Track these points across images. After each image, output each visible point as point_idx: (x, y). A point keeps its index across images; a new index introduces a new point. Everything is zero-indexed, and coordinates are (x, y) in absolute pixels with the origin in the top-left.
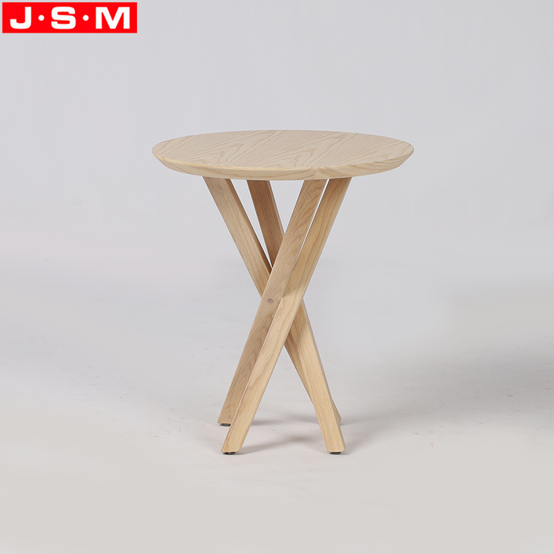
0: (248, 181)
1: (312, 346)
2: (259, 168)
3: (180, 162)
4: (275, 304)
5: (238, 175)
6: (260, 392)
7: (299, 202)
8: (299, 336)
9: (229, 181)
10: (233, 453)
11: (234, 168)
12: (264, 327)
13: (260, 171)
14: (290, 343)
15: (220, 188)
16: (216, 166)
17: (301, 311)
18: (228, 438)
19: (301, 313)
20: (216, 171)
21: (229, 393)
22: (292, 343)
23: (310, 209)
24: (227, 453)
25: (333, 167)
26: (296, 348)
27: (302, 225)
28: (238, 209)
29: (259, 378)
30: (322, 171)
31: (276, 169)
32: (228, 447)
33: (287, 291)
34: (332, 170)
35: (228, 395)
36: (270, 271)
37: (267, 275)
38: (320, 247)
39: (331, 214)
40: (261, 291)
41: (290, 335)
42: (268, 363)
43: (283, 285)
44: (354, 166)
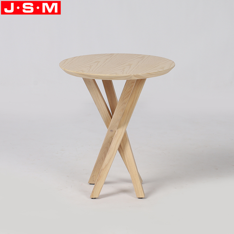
0: (102, 80)
1: (130, 150)
2: (107, 75)
3: (72, 71)
4: (114, 132)
5: (98, 77)
6: (107, 171)
7: (125, 88)
8: (124, 146)
9: (94, 80)
10: (95, 198)
11: (96, 75)
12: (109, 142)
13: (108, 76)
14: (120, 149)
15: (90, 82)
16: (88, 74)
17: (125, 135)
18: (93, 192)
19: (125, 136)
20: (88, 76)
21: (93, 170)
22: (121, 149)
23: (129, 91)
24: (93, 198)
25: (140, 74)
26: (123, 151)
27: (126, 98)
28: (98, 91)
29: (106, 165)
30: (135, 76)
31: (115, 75)
32: (93, 195)
33: (119, 127)
34: (139, 76)
35: (93, 171)
36: (112, 117)
37: (110, 120)
38: (133, 107)
39: (138, 93)
40: (107, 126)
41: (120, 145)
42: (111, 158)
43: (117, 124)
44: (149, 74)
